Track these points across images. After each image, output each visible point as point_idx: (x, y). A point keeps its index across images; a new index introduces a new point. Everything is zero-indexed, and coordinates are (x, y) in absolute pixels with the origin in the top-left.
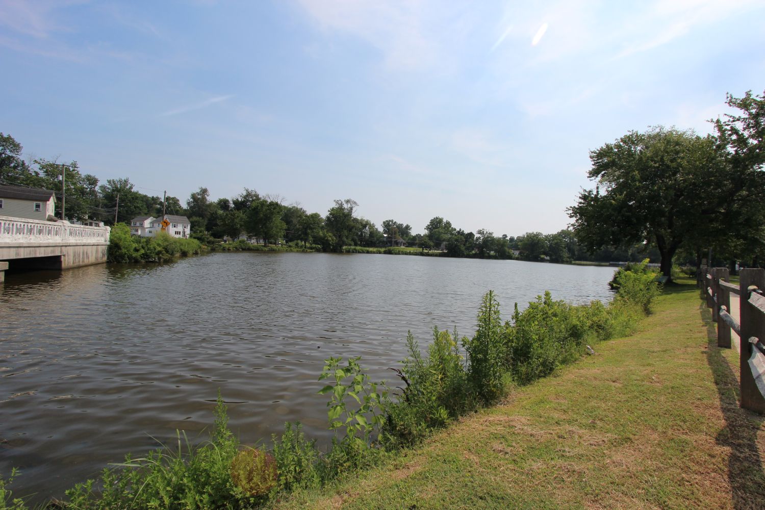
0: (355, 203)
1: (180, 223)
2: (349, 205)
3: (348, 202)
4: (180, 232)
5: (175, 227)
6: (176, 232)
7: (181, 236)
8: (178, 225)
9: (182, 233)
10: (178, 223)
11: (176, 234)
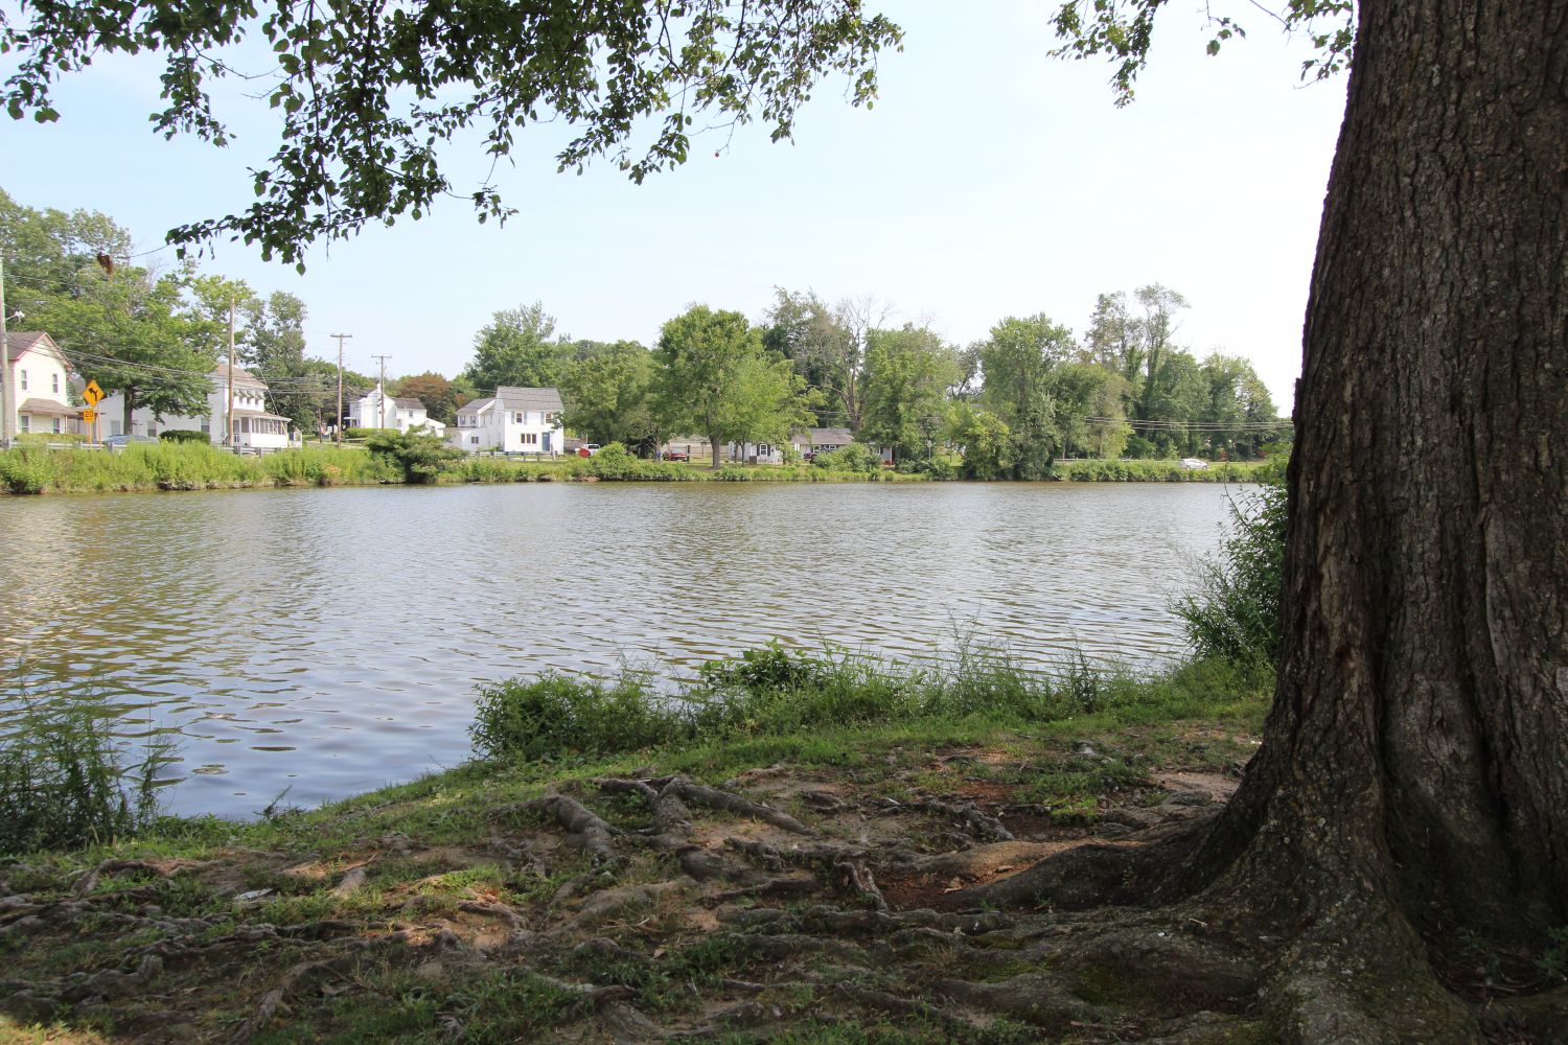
0: (1178, 299)
1: (532, 409)
2: (1155, 310)
3: (1148, 295)
4: (534, 436)
5: (519, 420)
6: (523, 436)
7: (538, 447)
8: (529, 414)
9: (539, 439)
10: (528, 408)
11: (523, 441)
